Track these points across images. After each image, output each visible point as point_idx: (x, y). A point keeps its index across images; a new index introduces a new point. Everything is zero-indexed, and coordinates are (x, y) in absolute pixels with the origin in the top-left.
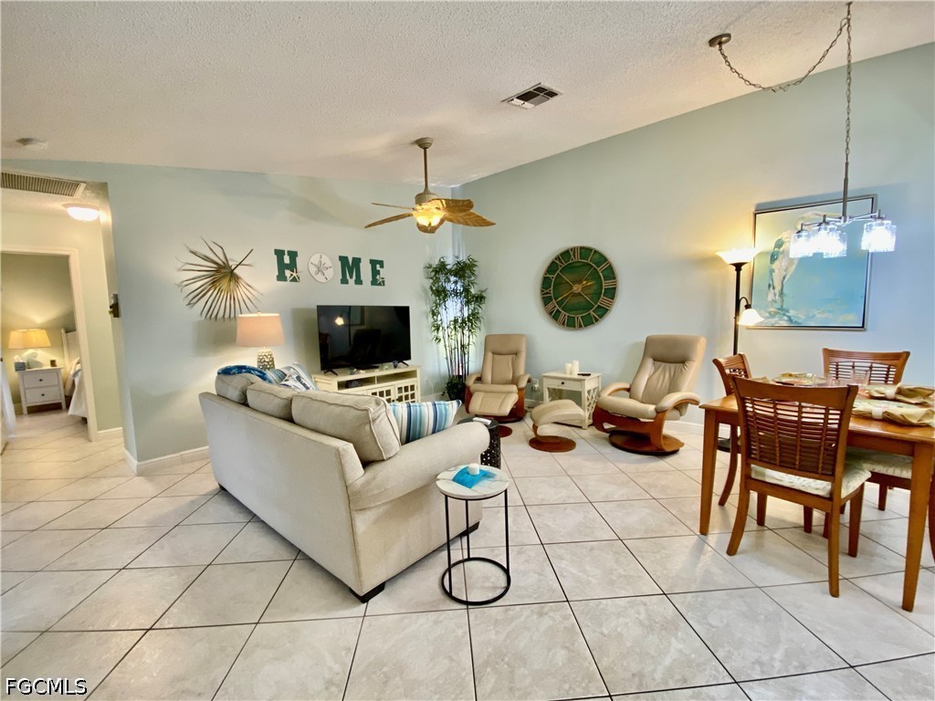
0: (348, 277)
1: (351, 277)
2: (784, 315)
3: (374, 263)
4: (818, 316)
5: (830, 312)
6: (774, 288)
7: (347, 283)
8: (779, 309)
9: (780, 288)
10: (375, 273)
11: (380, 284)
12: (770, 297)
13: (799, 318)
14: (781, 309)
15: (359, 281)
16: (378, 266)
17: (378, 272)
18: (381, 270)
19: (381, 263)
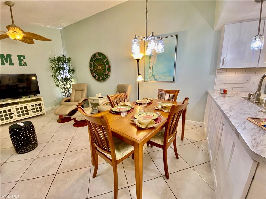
0: (5, 62)
1: (7, 62)
2: (153, 77)
3: (19, 57)
4: (162, 77)
5: (165, 76)
6: (151, 68)
7: (4, 64)
8: (152, 75)
9: (152, 68)
10: (20, 61)
11: (24, 65)
12: (150, 71)
13: (157, 78)
14: (153, 75)
15: (11, 64)
16: (22, 58)
17: (23, 60)
18: (24, 59)
19: (24, 57)
